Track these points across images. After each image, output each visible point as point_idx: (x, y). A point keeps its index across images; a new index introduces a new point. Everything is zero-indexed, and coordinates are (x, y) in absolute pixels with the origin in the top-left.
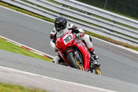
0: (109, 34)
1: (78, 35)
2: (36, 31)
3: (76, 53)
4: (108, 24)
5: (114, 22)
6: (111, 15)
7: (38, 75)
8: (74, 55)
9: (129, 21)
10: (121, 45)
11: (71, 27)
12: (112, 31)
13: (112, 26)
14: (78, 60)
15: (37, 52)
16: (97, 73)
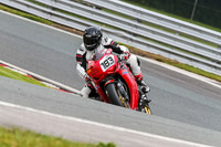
0: (131, 40)
2: (14, 36)
3: (119, 84)
4: (130, 24)
5: (139, 21)
6: (134, 10)
7: (19, 106)
9: (162, 19)
10: (151, 58)
11: (108, 43)
12: (135, 35)
13: (136, 27)
15: (16, 69)
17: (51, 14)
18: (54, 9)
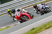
0: (21, 7)
1: (20, 11)
8: (24, 18)
12: (21, 5)
13: (20, 3)
14: (27, 18)
16: (34, 18)
17: (2, 13)
18: (2, 11)
